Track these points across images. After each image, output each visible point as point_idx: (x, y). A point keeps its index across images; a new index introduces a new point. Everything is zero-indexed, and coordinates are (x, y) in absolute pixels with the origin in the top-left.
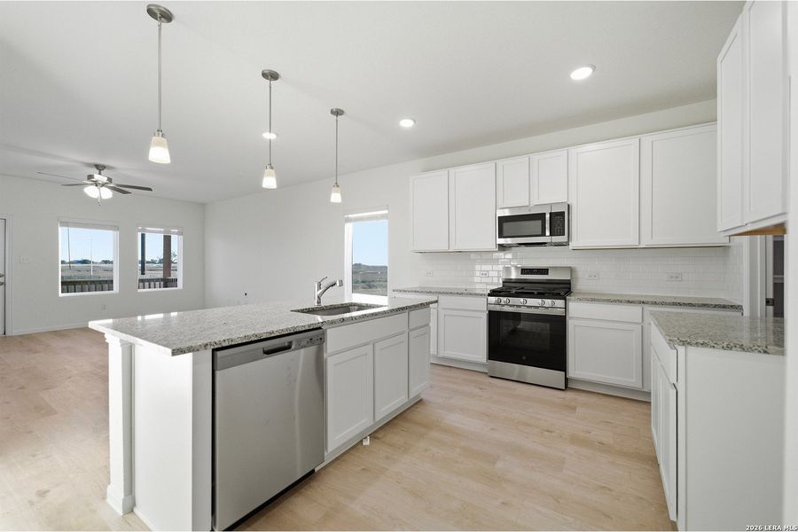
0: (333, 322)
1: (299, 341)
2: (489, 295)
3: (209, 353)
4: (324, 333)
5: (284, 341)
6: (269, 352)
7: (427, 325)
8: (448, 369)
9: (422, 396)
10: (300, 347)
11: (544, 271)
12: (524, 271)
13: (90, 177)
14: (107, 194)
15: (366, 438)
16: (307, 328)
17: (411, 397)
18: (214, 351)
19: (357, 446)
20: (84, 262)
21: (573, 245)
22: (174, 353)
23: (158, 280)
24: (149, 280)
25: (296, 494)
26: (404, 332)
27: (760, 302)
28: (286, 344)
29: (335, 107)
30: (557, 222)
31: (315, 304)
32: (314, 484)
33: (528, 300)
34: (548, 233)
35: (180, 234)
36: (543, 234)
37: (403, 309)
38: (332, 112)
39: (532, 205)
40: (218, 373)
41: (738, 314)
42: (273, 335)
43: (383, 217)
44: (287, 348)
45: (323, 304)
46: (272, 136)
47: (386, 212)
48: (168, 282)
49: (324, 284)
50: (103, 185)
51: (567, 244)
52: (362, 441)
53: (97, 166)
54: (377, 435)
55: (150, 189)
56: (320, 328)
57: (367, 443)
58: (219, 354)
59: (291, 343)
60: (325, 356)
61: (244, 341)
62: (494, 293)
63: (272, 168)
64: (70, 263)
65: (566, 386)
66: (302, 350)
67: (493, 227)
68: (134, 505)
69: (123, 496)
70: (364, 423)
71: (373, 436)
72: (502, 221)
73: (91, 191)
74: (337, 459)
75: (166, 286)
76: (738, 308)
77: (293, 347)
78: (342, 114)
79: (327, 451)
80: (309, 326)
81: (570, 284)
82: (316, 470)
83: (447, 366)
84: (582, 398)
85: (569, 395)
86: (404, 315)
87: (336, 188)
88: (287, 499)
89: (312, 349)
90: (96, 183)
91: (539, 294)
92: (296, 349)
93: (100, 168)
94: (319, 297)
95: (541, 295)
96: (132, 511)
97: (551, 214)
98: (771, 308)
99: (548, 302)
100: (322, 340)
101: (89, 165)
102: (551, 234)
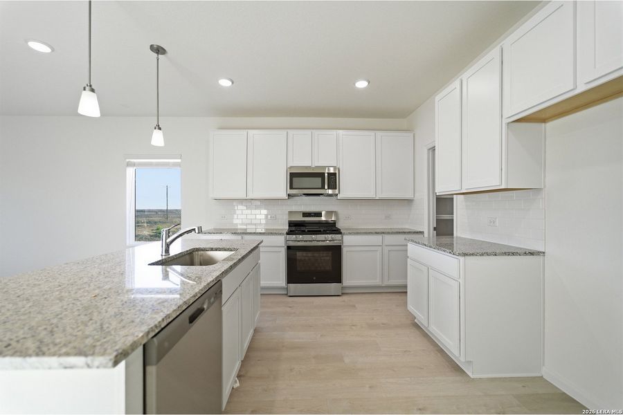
0: (227, 271)
1: (210, 299)
2: (287, 234)
10: (210, 304)
12: (305, 214)
16: (215, 282)
21: (340, 196)
27: (432, 229)
29: (156, 43)
30: (332, 180)
34: (326, 187)
36: (323, 188)
38: (152, 47)
41: (421, 236)
43: (175, 165)
44: (202, 309)
47: (179, 161)
51: (336, 195)
56: (220, 280)
62: (291, 232)
63: (92, 90)
65: (342, 293)
72: (293, 176)
76: (422, 233)
77: (206, 307)
80: (216, 278)
81: (335, 223)
85: (344, 298)
87: (157, 131)
92: (208, 309)
97: (328, 174)
98: (435, 232)
100: (221, 292)
102: (328, 188)
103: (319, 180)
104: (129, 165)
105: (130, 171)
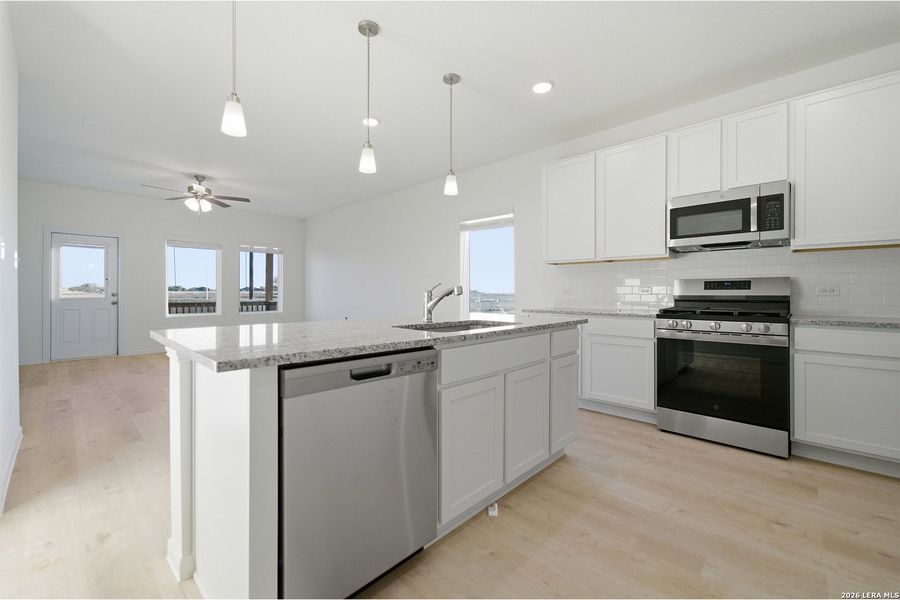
0: (449, 340)
1: (401, 365)
2: (658, 316)
3: (272, 373)
4: (437, 355)
5: (380, 363)
6: (359, 377)
7: (575, 352)
8: (597, 416)
9: (567, 451)
10: (403, 373)
11: (745, 284)
12: (709, 285)
13: (190, 189)
14: (207, 206)
15: (492, 505)
16: (413, 346)
17: (554, 451)
18: (281, 368)
19: (479, 516)
20: (202, 289)
21: (795, 244)
22: (220, 369)
23: (260, 303)
24: (255, 303)
25: (397, 581)
26: (542, 361)
28: (384, 368)
29: (448, 72)
30: (772, 210)
31: (424, 320)
32: (422, 568)
33: (723, 323)
34: (754, 227)
35: (281, 252)
36: (746, 228)
37: (544, 327)
39: (725, 189)
40: (286, 402)
42: (364, 353)
43: (507, 222)
44: (386, 372)
45: (434, 321)
46: (373, 123)
47: (511, 216)
48: (270, 306)
49: (436, 294)
50: (203, 197)
51: (786, 242)
52: (487, 509)
53: (197, 177)
54: (507, 502)
55: (248, 201)
56: (430, 348)
57: (494, 512)
58: (287, 373)
59: (389, 365)
60: (439, 388)
61: (323, 358)
62: (665, 314)
63: (370, 146)
64: (190, 290)
65: (790, 453)
66: (407, 377)
67: (662, 224)
68: (195, 569)
69: (181, 557)
70: (492, 485)
71: (503, 502)
72: (676, 214)
73: (192, 204)
74: (454, 532)
75: (268, 309)
77: (393, 372)
78: (457, 82)
79: (440, 523)
80: (417, 342)
81: (788, 302)
82: (425, 548)
83: (599, 411)
84: (820, 473)
85: (794, 467)
86: (545, 337)
87: (451, 177)
88: (385, 587)
89: (419, 377)
90: (196, 196)
91: (740, 314)
92: (397, 376)
93: (199, 178)
94: (430, 312)
95: (743, 317)
96: (192, 577)
97: (759, 199)
99: (758, 327)
100: (434, 364)
101: (189, 176)
102: (760, 229)
103: (738, 215)
104: (465, 228)
105: (465, 236)
